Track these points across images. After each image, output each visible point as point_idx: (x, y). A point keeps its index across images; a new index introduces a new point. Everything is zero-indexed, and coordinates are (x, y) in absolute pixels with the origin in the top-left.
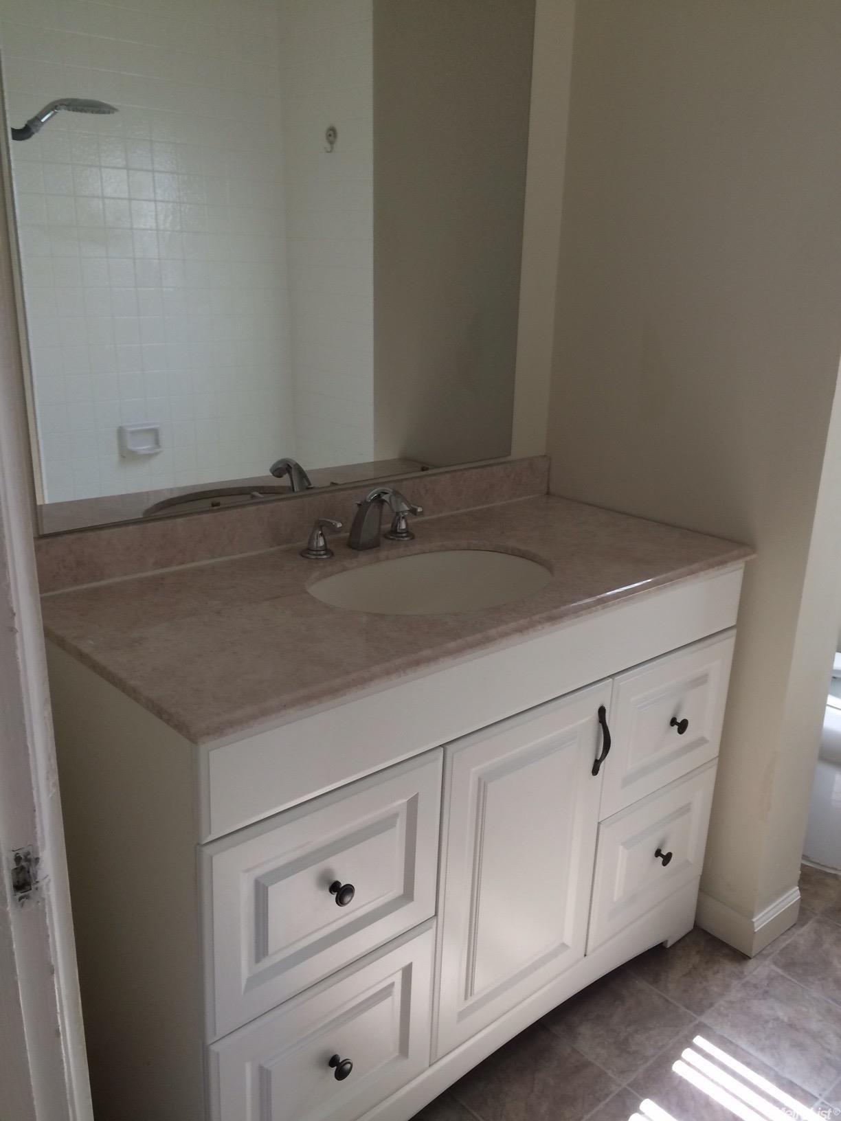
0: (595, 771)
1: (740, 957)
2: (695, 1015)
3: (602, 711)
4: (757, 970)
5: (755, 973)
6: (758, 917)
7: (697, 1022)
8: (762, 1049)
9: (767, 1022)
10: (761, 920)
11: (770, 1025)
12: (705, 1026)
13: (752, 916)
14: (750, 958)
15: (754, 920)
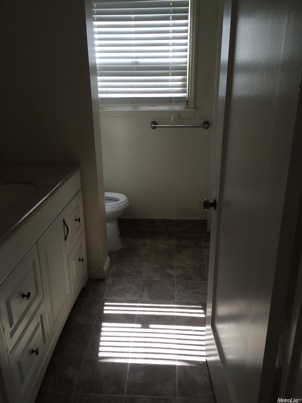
0: (66, 240)
1: (103, 280)
2: (101, 299)
3: (64, 221)
4: (109, 281)
5: (109, 282)
6: (104, 268)
7: (103, 300)
8: (121, 297)
9: (118, 291)
10: (105, 268)
11: (119, 291)
12: (105, 300)
13: (103, 268)
14: (105, 279)
15: (104, 269)
